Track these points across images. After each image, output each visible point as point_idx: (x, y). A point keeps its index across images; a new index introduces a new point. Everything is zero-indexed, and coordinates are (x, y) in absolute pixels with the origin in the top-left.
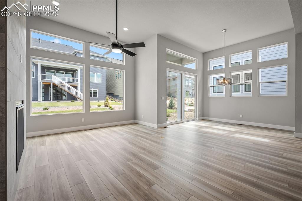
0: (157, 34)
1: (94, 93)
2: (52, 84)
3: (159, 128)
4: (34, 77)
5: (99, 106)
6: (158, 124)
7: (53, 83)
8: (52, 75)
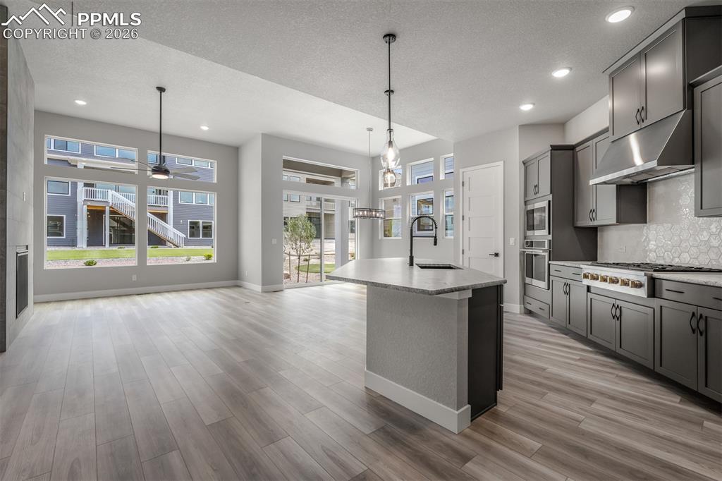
0: (262, 134)
1: (204, 227)
2: (107, 209)
3: (264, 291)
4: (70, 195)
5: (209, 257)
6: (262, 285)
7: (110, 207)
8: (109, 191)
